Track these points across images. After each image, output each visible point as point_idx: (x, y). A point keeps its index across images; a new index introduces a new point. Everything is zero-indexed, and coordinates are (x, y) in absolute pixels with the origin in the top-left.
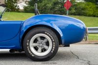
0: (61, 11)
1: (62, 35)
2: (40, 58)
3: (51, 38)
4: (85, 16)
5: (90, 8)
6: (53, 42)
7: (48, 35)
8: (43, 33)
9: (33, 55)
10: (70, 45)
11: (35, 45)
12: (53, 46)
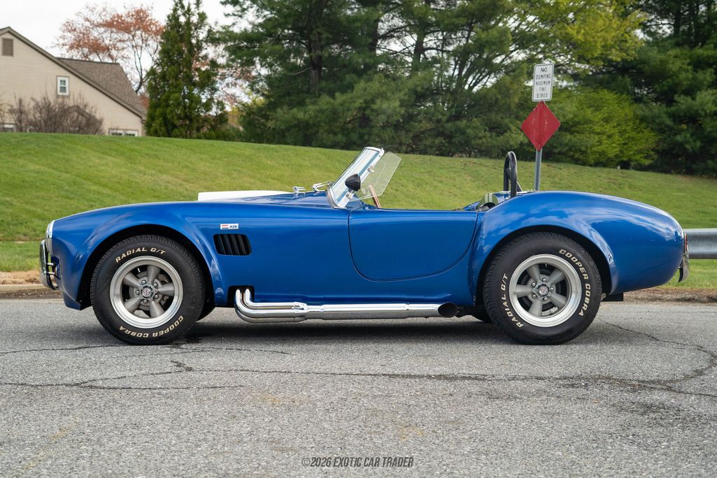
0: (449, 137)
1: (611, 262)
2: (540, 333)
3: (577, 268)
4: (576, 161)
5: (607, 120)
6: (583, 282)
7: (569, 260)
8: (555, 252)
9: (520, 325)
10: (625, 295)
11: (522, 290)
12: (583, 296)
